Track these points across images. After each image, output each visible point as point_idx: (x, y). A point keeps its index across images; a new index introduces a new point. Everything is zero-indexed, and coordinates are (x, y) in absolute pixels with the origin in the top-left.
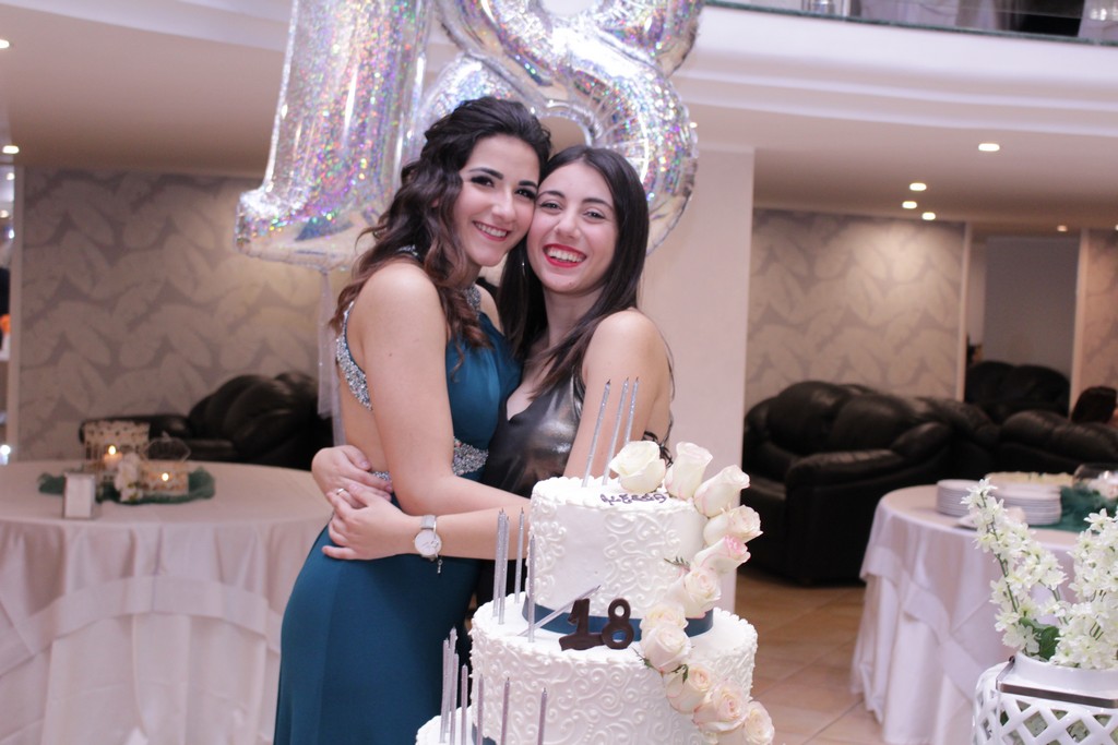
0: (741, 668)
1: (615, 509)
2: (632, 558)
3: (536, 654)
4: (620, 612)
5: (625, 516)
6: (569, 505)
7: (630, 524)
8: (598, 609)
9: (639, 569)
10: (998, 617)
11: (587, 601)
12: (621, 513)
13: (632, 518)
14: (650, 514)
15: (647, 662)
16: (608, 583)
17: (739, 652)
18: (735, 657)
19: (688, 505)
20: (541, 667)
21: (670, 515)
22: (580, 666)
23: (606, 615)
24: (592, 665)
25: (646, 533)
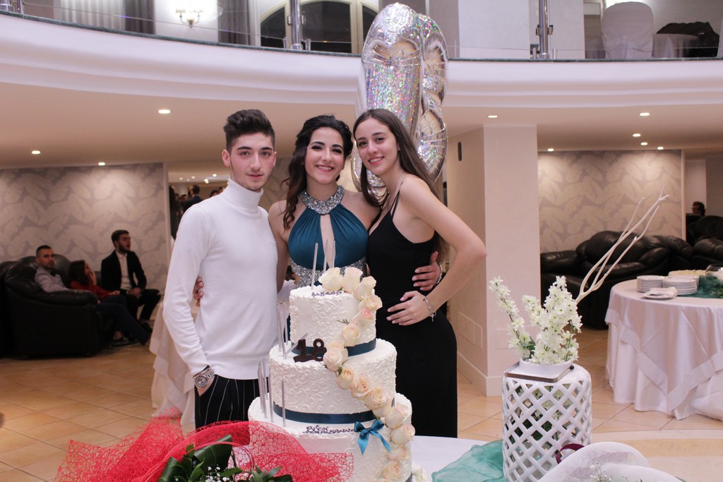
0: (379, 368)
1: (315, 299)
2: (325, 320)
3: (283, 364)
4: (319, 344)
5: (319, 302)
6: (298, 298)
7: (322, 305)
8: (309, 344)
9: (328, 325)
10: (510, 341)
11: (304, 340)
12: (318, 300)
13: (322, 303)
14: (331, 301)
15: (326, 367)
16: (315, 332)
17: (378, 361)
18: (374, 363)
19: (351, 296)
20: (285, 370)
21: (340, 300)
22: (299, 369)
23: (312, 346)
24: (304, 368)
25: (329, 309)
